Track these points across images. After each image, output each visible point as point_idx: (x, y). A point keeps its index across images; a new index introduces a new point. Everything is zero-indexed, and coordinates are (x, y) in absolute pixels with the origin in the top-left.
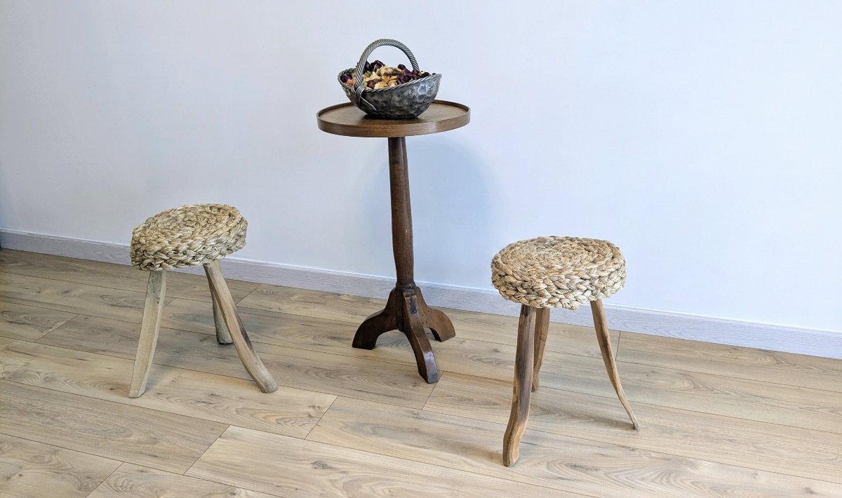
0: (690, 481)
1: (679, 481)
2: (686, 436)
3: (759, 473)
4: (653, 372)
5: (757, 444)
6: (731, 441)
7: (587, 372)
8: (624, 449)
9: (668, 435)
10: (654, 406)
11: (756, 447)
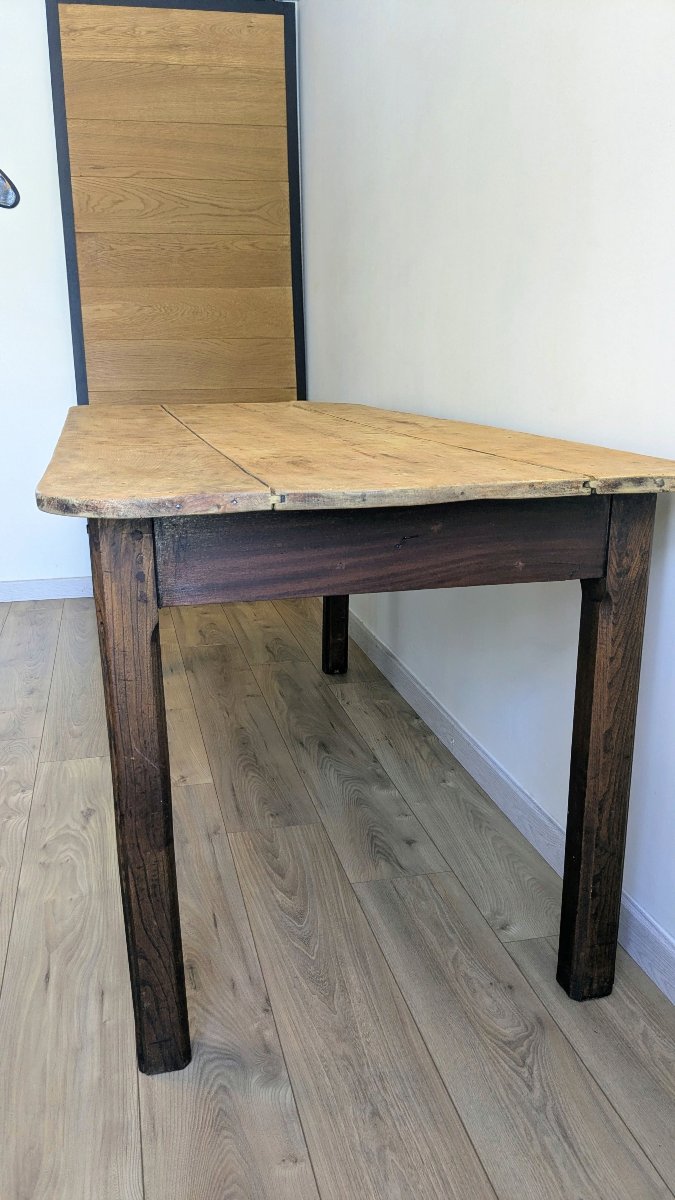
0: (225, 1083)
1: (217, 1072)
2: (345, 1057)
3: (304, 1166)
4: (510, 987)
5: (394, 1150)
6: (375, 1113)
7: (437, 925)
8: (263, 1000)
9: (333, 1037)
10: (403, 1007)
11: (381, 1149)
